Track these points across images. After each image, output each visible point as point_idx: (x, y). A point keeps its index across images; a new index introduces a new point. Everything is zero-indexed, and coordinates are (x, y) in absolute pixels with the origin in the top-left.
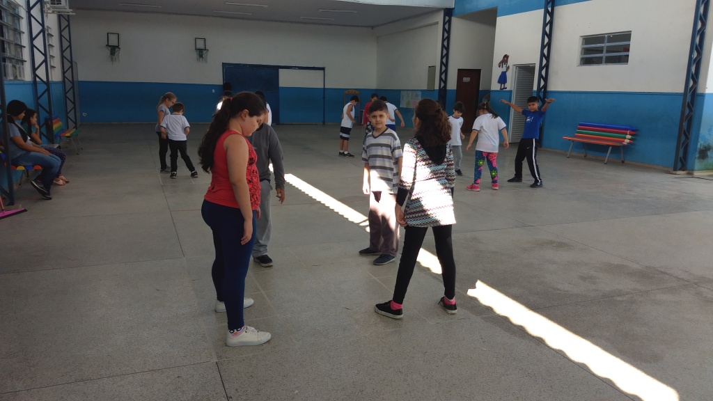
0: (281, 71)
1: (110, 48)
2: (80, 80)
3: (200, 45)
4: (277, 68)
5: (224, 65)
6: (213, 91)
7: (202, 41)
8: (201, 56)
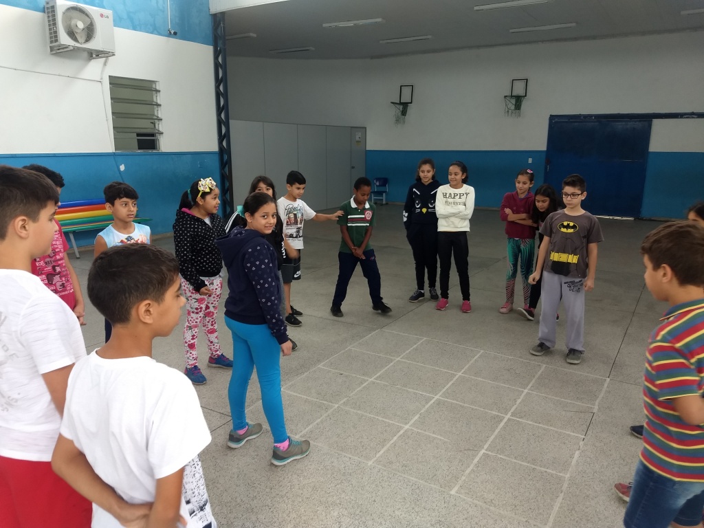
0: (656, 122)
1: (401, 107)
2: (368, 148)
3: (519, 89)
4: (648, 118)
5: (552, 117)
6: (530, 161)
7: (522, 84)
8: (518, 106)
